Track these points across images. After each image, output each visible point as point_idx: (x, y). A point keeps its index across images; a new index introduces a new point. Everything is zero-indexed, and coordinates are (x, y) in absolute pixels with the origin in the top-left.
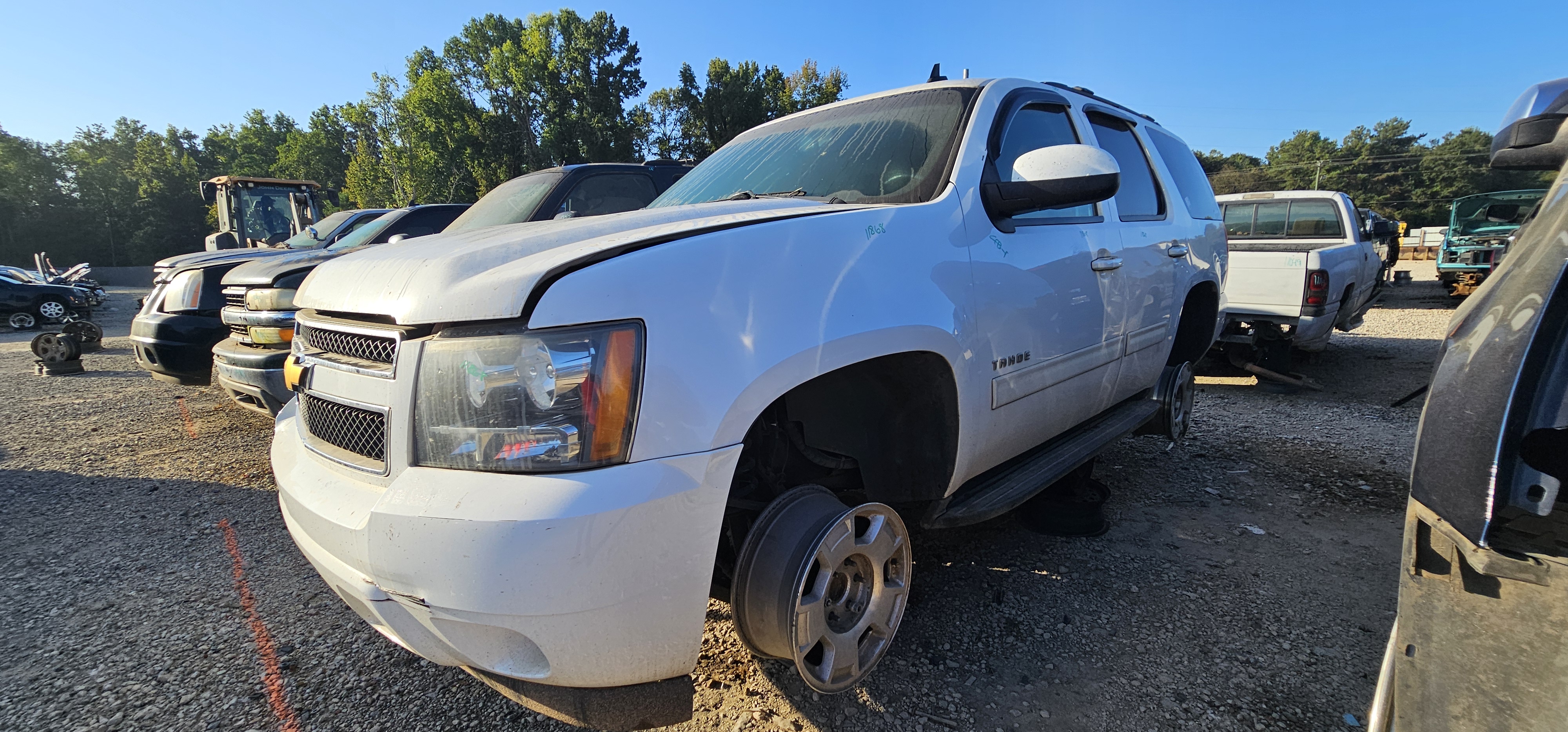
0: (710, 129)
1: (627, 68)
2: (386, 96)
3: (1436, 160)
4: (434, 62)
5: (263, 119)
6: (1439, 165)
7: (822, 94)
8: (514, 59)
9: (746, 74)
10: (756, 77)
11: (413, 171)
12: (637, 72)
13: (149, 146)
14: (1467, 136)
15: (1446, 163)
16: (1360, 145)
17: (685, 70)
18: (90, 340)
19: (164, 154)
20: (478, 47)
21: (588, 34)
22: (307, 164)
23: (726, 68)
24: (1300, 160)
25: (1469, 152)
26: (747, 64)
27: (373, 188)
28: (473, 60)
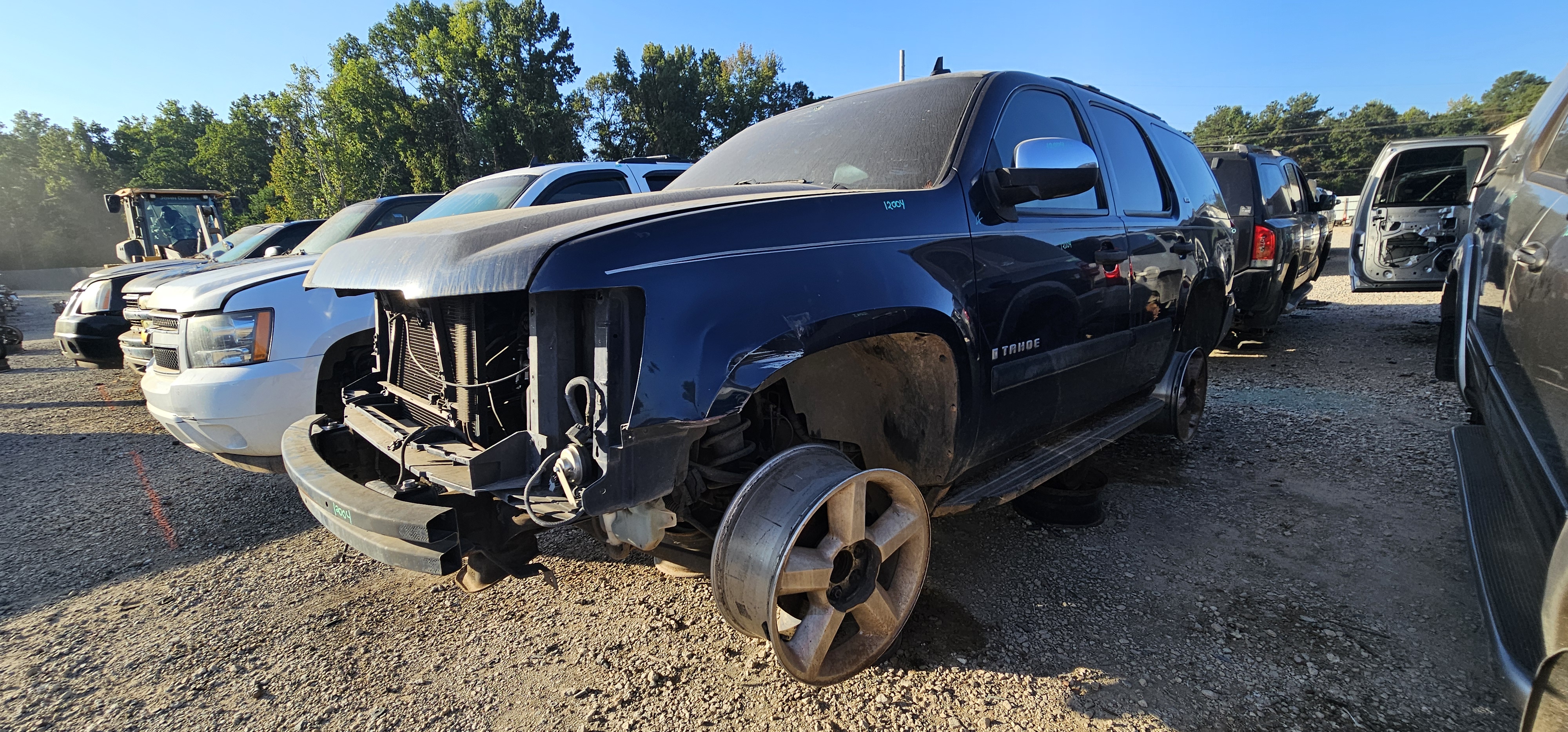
0: (648, 115)
1: (560, 54)
2: (306, 88)
3: (1344, 133)
4: (359, 50)
5: (178, 110)
6: (1346, 137)
7: (759, 77)
8: (442, 46)
9: (682, 58)
10: (693, 61)
11: (339, 164)
12: (570, 57)
13: (54, 141)
14: (1371, 108)
15: (1353, 135)
16: (1274, 119)
17: (619, 54)
18: (12, 342)
19: (72, 149)
20: (404, 34)
21: (517, 21)
22: (229, 156)
23: (661, 53)
24: (1220, 135)
25: (1373, 124)
26: (683, 48)
27: (301, 182)
28: (400, 47)
